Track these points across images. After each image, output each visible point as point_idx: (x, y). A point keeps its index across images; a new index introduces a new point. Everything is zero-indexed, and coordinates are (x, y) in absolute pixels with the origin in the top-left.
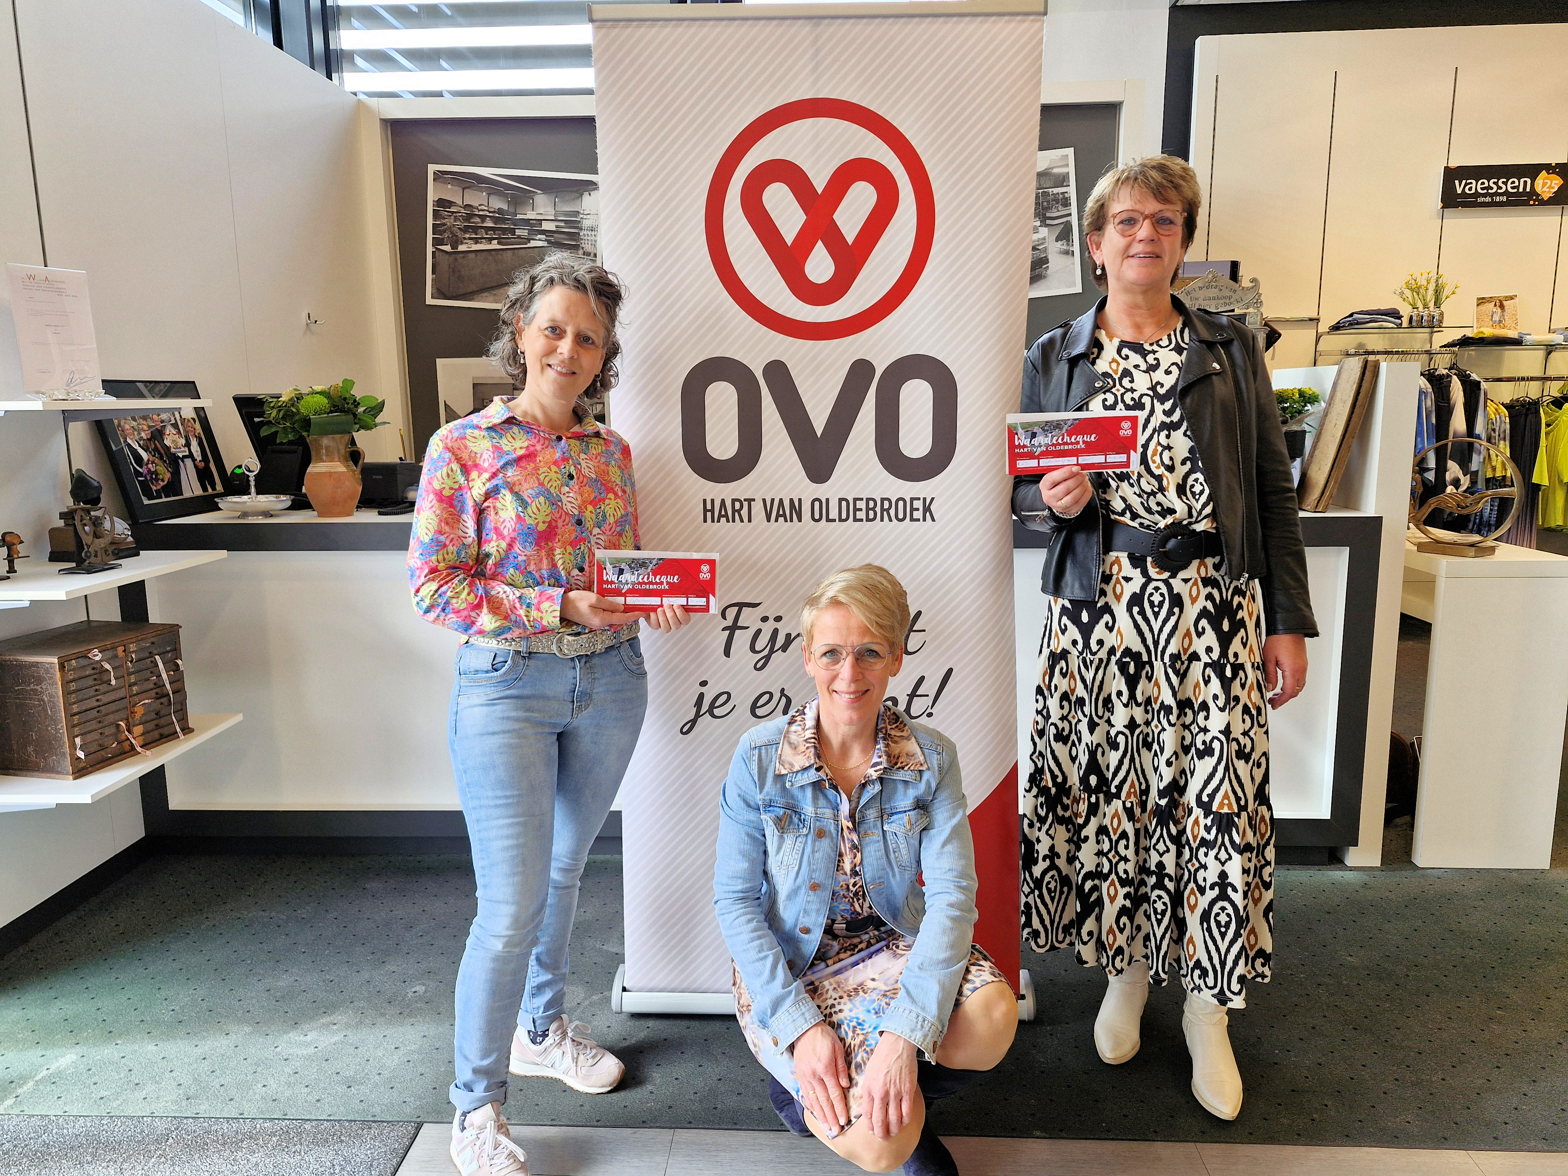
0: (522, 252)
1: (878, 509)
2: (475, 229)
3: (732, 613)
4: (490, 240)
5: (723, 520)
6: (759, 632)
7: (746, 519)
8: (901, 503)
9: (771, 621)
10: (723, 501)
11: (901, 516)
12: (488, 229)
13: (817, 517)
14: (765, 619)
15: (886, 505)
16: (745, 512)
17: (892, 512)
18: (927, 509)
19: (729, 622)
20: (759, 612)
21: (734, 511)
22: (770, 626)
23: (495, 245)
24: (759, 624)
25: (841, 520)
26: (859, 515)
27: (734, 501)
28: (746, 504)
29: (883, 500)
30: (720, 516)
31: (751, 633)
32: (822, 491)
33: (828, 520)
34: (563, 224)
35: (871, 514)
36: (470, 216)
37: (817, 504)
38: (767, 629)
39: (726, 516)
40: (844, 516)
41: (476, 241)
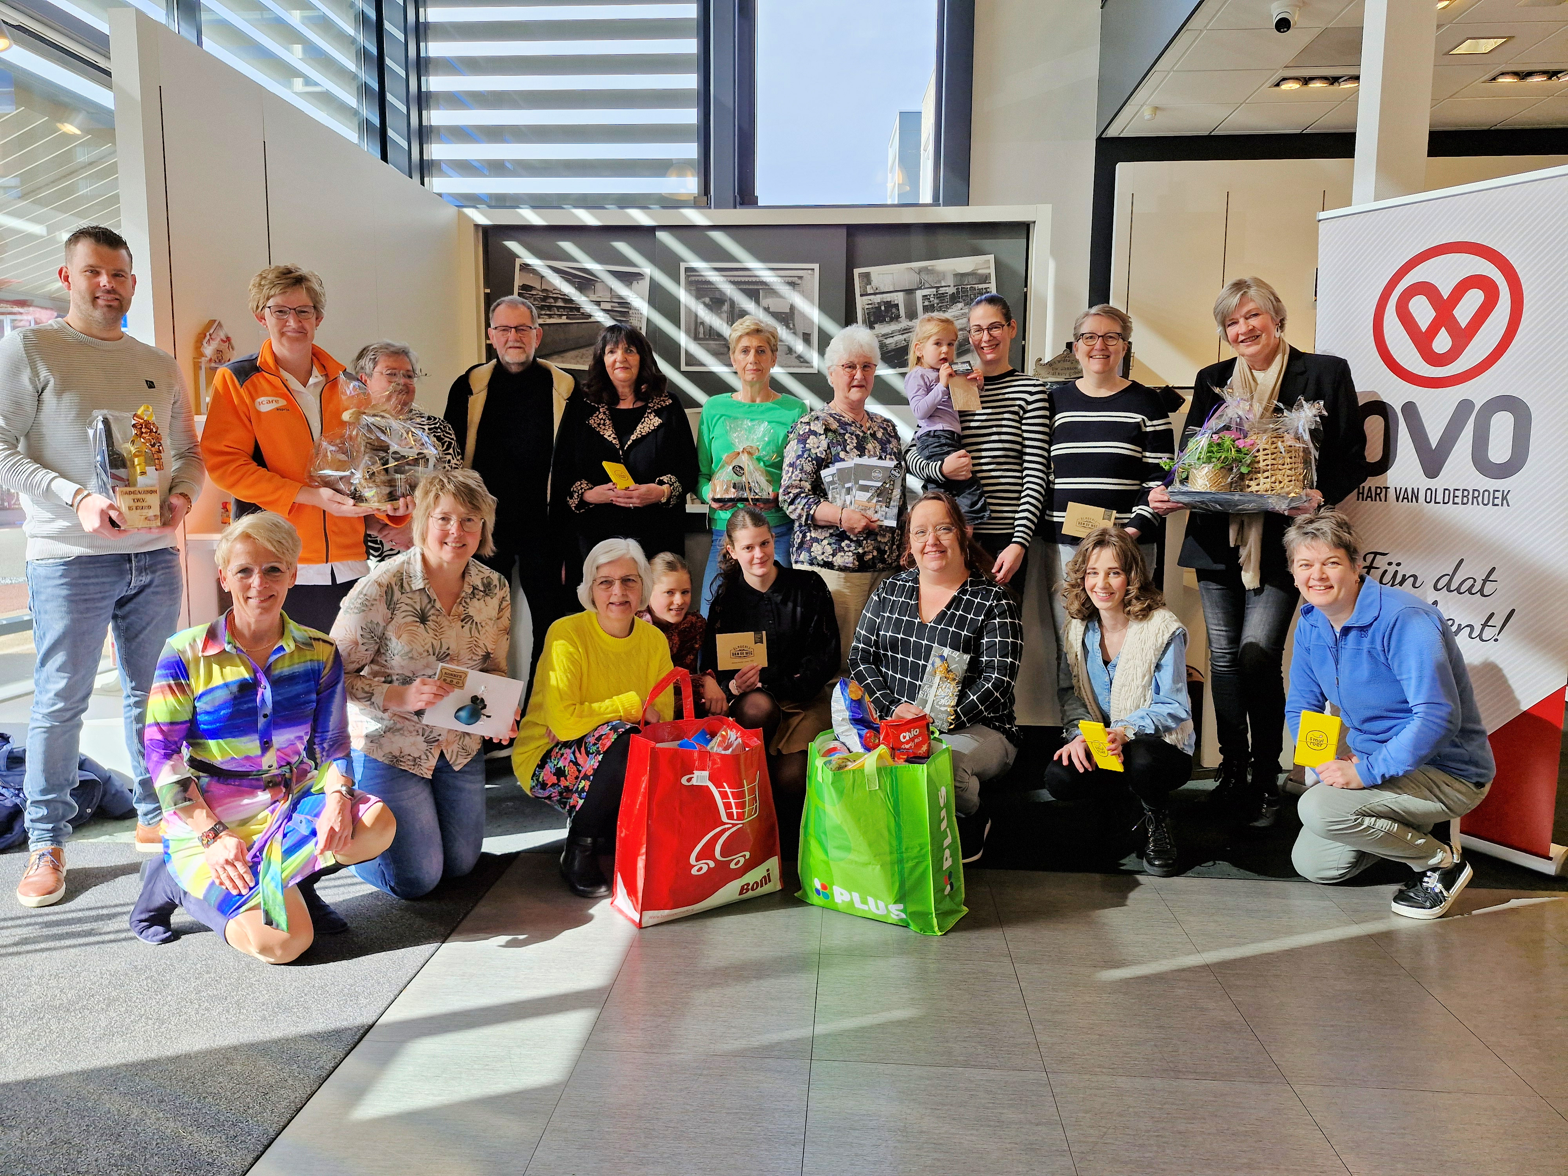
0: (584, 325)
1: (1470, 497)
2: (550, 308)
3: (1370, 558)
4: (560, 316)
5: (1369, 499)
6: (1386, 571)
7: (1383, 499)
8: (1486, 494)
9: (1394, 565)
10: (1370, 488)
11: (1486, 502)
12: (559, 308)
13: (1428, 500)
14: (1390, 564)
15: (1476, 494)
16: (1383, 495)
17: (1480, 499)
18: (1504, 498)
19: (1368, 563)
20: (1387, 559)
21: (1376, 494)
22: (1393, 568)
23: (564, 320)
24: (1386, 567)
25: (1444, 503)
26: (1456, 500)
27: (1377, 488)
28: (1384, 490)
29: (1474, 490)
30: (1367, 497)
31: (1381, 571)
32: (1432, 483)
33: (1436, 503)
34: (616, 305)
35: (1465, 500)
36: (545, 299)
37: (1429, 492)
38: (1391, 570)
39: (1371, 497)
40: (1446, 501)
41: (550, 316)
